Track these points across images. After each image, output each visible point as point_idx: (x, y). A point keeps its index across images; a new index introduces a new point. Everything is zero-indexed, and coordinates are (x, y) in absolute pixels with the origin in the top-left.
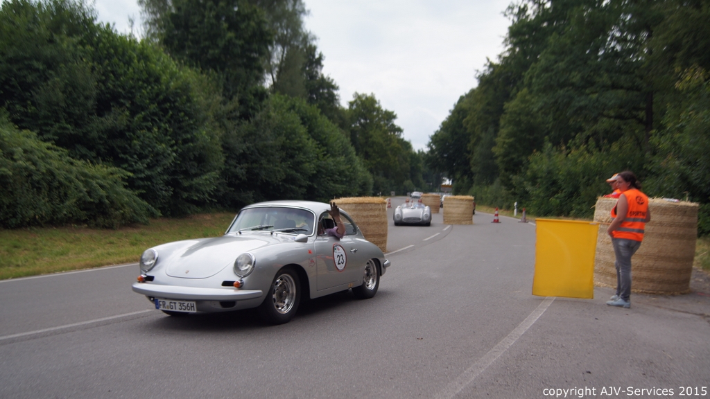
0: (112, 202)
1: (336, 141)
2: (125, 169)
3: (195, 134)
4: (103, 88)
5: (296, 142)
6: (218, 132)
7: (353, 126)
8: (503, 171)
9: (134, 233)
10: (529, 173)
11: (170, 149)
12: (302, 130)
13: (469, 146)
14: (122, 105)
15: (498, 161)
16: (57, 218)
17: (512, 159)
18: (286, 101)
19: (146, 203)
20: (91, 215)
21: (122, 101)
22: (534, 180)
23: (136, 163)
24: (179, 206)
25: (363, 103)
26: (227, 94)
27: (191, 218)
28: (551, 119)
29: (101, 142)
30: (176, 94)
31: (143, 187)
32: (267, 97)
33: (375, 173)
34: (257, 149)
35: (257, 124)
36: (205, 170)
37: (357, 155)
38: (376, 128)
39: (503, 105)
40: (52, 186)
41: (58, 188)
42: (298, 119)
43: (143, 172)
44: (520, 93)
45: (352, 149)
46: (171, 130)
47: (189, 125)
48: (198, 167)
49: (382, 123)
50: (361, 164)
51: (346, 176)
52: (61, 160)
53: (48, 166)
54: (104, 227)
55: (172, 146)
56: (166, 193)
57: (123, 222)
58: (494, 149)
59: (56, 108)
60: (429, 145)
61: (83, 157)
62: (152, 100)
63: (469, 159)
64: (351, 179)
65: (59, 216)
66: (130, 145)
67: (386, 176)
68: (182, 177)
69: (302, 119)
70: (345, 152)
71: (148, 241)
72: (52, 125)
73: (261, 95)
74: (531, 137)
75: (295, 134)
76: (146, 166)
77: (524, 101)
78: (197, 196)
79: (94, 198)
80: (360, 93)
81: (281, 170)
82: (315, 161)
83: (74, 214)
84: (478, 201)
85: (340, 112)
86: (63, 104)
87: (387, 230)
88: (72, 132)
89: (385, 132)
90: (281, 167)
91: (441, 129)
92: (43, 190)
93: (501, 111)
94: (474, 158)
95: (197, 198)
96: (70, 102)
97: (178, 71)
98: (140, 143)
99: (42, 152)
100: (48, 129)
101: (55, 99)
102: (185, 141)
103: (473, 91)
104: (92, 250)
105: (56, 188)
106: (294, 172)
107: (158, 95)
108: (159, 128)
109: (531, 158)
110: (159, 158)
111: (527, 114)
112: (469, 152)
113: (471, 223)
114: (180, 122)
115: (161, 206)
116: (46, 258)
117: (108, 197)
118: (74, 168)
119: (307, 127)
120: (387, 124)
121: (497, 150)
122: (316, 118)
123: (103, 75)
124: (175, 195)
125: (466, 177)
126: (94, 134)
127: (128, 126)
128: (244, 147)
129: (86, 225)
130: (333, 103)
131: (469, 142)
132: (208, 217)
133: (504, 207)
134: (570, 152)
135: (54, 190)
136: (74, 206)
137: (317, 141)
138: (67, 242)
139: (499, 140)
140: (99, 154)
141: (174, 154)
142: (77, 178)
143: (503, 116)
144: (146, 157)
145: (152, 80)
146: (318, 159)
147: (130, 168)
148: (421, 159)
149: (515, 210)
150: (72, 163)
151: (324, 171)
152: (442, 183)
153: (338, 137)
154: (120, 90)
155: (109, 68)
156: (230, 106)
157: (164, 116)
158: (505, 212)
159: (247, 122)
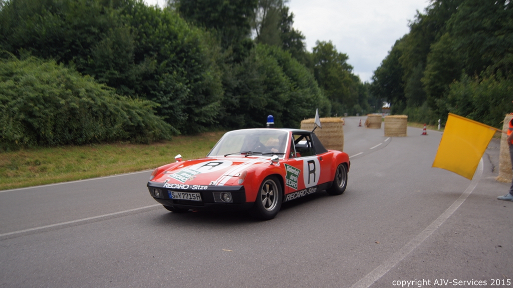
0: (146, 125)
1: (304, 76)
2: (155, 101)
3: (203, 74)
4: (139, 44)
5: (274, 78)
6: (219, 73)
7: (316, 65)
8: (429, 96)
9: (162, 147)
10: (449, 97)
11: (186, 86)
12: (278, 69)
13: (403, 78)
14: (151, 56)
15: (426, 89)
16: (110, 137)
17: (437, 87)
18: (266, 48)
19: (169, 125)
20: (132, 134)
21: (151, 53)
22: (453, 102)
23: (162, 97)
24: (193, 127)
25: (323, 48)
26: (224, 45)
27: (201, 135)
28: (467, 56)
29: (138, 83)
30: (189, 47)
31: (167, 114)
32: (254, 46)
33: (332, 100)
34: (247, 85)
35: (246, 66)
36: (210, 101)
37: (319, 86)
38: (333, 66)
39: (430, 46)
40: (105, 114)
41: (109, 116)
42: (275, 61)
43: (167, 103)
44: (442, 37)
45: (315, 83)
46: (186, 72)
47: (199, 68)
48: (205, 98)
49: (337, 63)
50: (322, 94)
51: (311, 103)
52: (111, 96)
53: (102, 101)
54: (142, 143)
55: (187, 84)
56: (183, 118)
57: (154, 139)
58: (422, 80)
59: (107, 59)
60: (373, 78)
61: (126, 94)
62: (172, 52)
63: (403, 88)
64: (315, 105)
65: (111, 136)
66: (158, 84)
67: (341, 101)
68: (194, 106)
69: (279, 61)
70: (310, 84)
71: (172, 152)
72: (104, 72)
73: (249, 45)
74: (452, 70)
75: (274, 73)
76: (169, 99)
77: (445, 43)
78: (205, 120)
79: (134, 123)
80: (321, 41)
81: (265, 99)
82: (288, 92)
83: (121, 134)
84: (411, 119)
85: (306, 55)
86: (112, 57)
87: (343, 142)
88: (118, 76)
89: (340, 69)
90: (264, 97)
91: (382, 66)
92: (100, 118)
93: (428, 50)
94: (407, 87)
95: (204, 121)
96: (117, 56)
97: (189, 30)
98: (164, 83)
99: (98, 91)
100: (102, 75)
101: (106, 53)
102: (196, 80)
103: (406, 37)
104: (134, 159)
105: (108, 116)
106: (273, 101)
107: (176, 48)
108: (178, 71)
109: (451, 86)
110: (178, 93)
111: (448, 53)
112: (403, 83)
113: (405, 136)
114: (192, 67)
115: (180, 127)
116: (103, 165)
117: (143, 122)
118: (120, 102)
119: (282, 67)
120: (341, 63)
121: (425, 81)
122: (288, 61)
123: (139, 34)
124: (190, 120)
125: (401, 102)
126: (133, 77)
127: (155, 70)
128: (238, 83)
129: (129, 142)
130: (302, 49)
131: (403, 74)
132: (213, 135)
133: (430, 123)
134: (482, 80)
135: (107, 118)
136: (120, 129)
137: (290, 77)
138: (117, 153)
139: (426, 73)
140: (136, 91)
141: (189, 90)
142: (122, 109)
143: (430, 54)
144: (169, 92)
145: (172, 37)
146: (290, 90)
147: (158, 101)
148: (367, 89)
149: (439, 126)
150: (118, 99)
151: (295, 99)
152: (382, 106)
153: (306, 74)
154: (150, 45)
155: (143, 30)
156: (227, 53)
157: (180, 63)
158: (431, 127)
159: (239, 64)
